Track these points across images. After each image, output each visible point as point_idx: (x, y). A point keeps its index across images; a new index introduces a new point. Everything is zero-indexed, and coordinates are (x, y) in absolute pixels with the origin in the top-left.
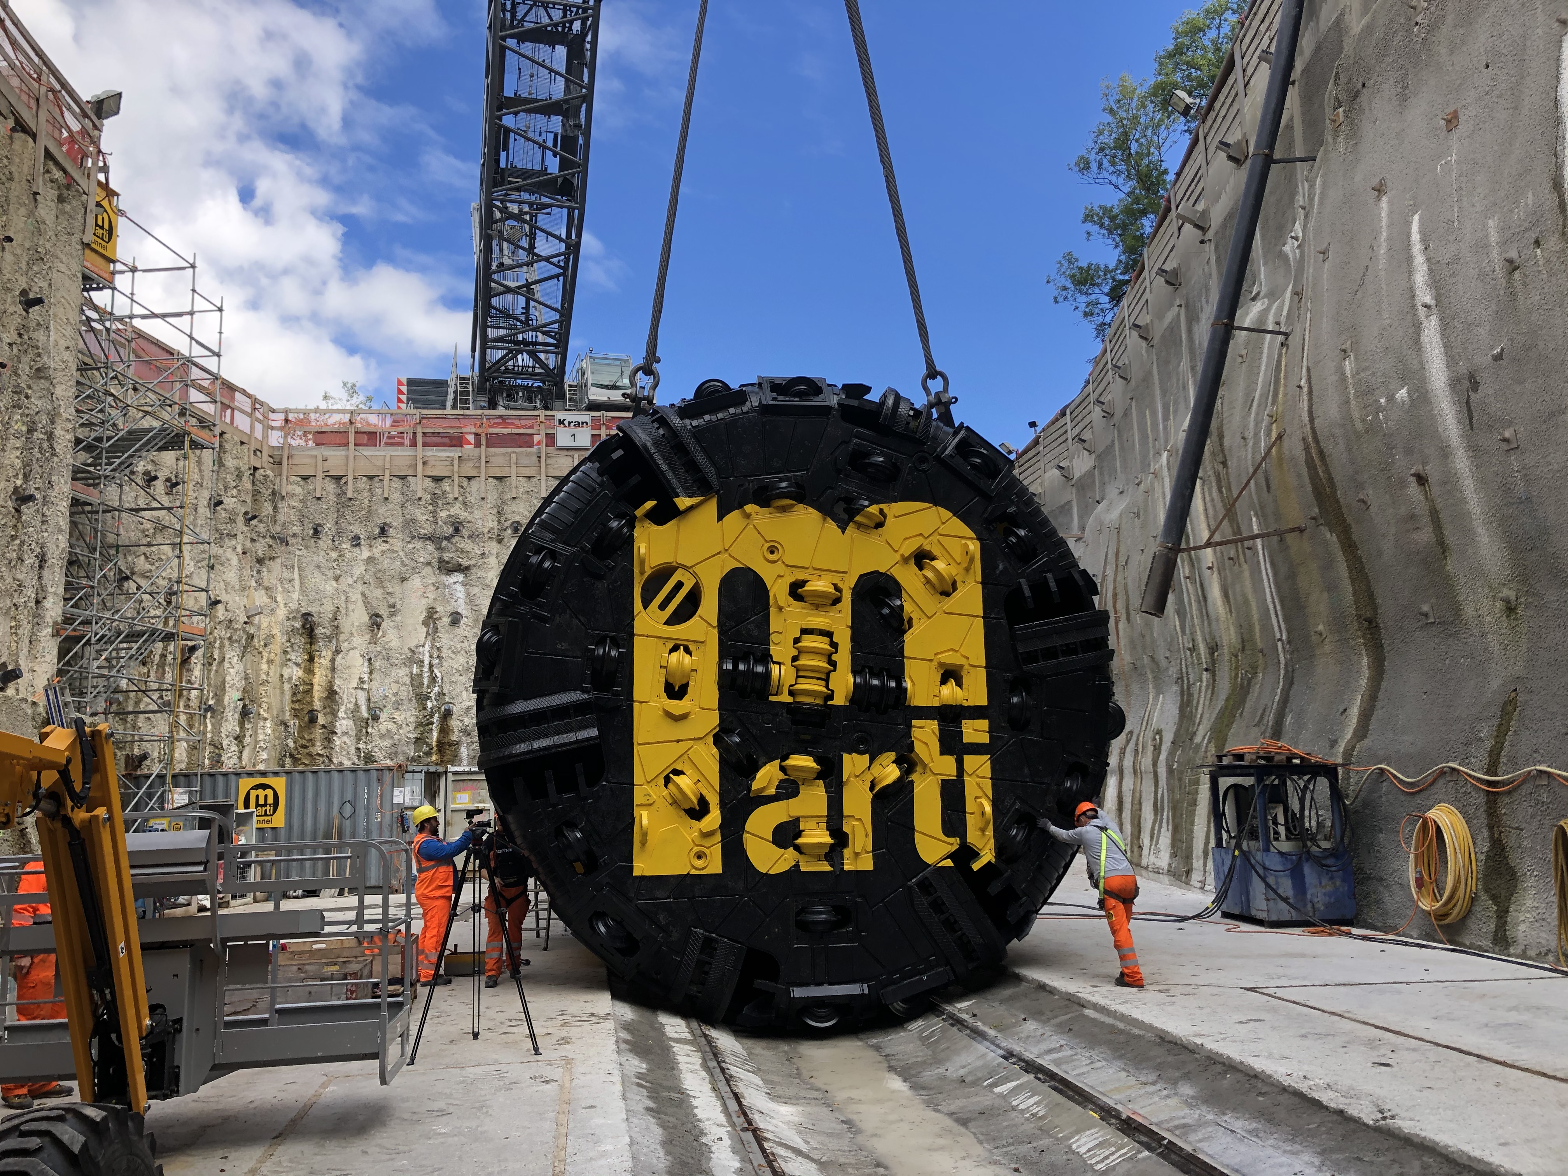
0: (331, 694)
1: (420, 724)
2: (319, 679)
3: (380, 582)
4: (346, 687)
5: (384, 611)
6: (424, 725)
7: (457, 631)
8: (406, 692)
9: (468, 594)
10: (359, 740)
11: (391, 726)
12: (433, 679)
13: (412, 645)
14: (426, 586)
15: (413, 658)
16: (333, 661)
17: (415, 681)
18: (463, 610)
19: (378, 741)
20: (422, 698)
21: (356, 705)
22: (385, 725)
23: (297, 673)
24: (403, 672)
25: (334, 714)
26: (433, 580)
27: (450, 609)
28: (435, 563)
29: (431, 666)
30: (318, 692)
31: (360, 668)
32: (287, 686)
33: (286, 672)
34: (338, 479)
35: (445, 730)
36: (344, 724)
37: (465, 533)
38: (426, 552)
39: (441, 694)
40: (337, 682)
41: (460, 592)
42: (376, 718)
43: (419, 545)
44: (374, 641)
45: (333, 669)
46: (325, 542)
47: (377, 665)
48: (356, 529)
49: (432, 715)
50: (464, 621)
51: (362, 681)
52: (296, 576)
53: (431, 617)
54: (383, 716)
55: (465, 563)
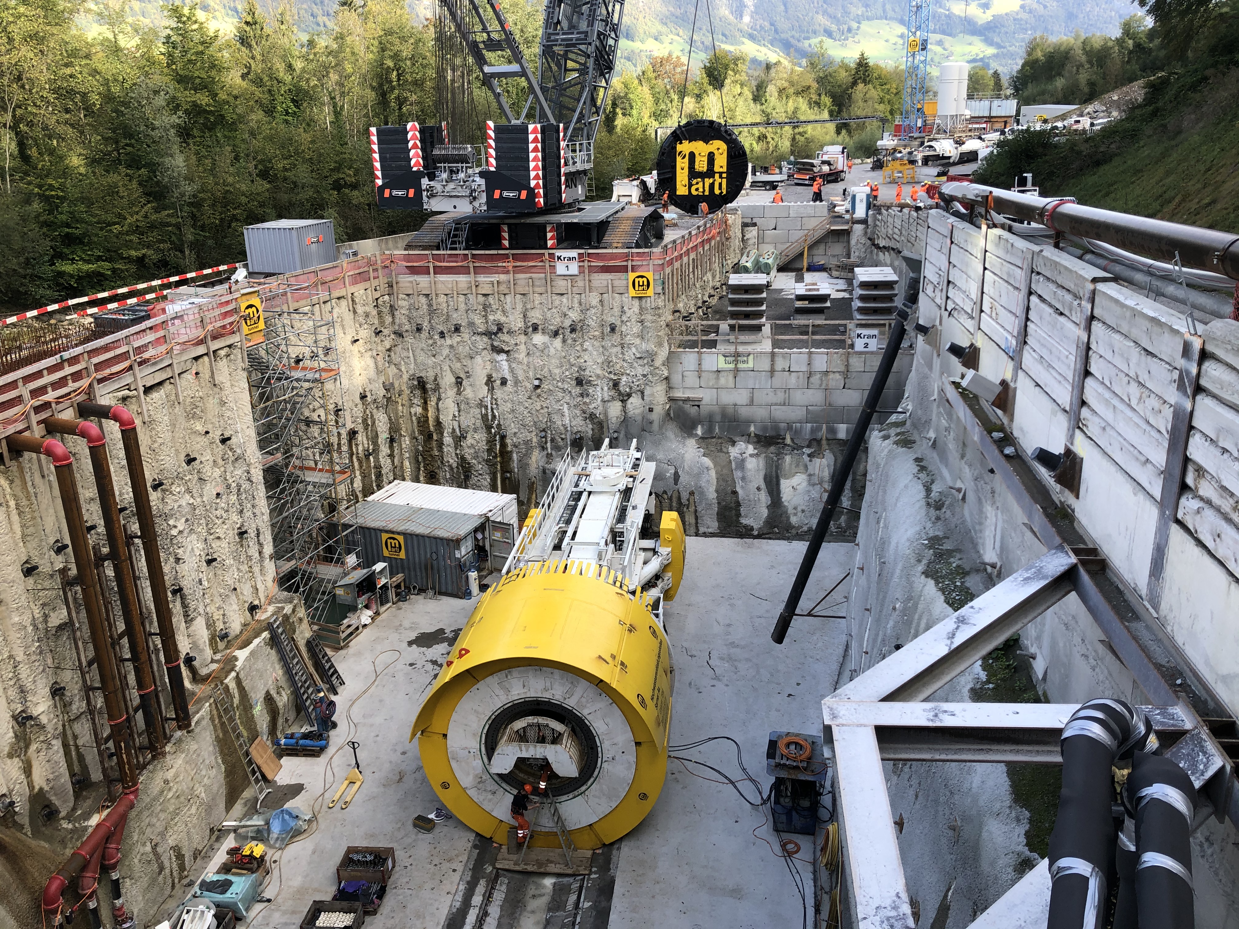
0: (439, 424)
1: (488, 442)
2: (431, 414)
3: (459, 360)
4: (446, 419)
5: (462, 375)
6: (491, 442)
7: (505, 388)
8: (479, 423)
9: (510, 367)
10: (456, 449)
11: (473, 442)
12: (494, 417)
13: (481, 396)
14: (484, 362)
15: (481, 404)
16: (437, 404)
17: (484, 417)
18: (508, 376)
19: (467, 450)
20: (489, 428)
21: (453, 429)
22: (469, 441)
23: (419, 410)
24: (478, 411)
25: (442, 434)
26: (489, 357)
27: (500, 376)
28: (489, 347)
29: (492, 409)
30: (431, 422)
31: (453, 409)
32: (414, 418)
33: (413, 410)
34: (427, 295)
35: (503, 445)
36: (448, 439)
37: (505, 330)
38: (482, 342)
39: (499, 425)
40: (441, 417)
41: (505, 365)
42: (465, 438)
43: (478, 338)
44: (459, 393)
45: (438, 409)
46: (424, 335)
47: (462, 407)
48: (441, 328)
49: (495, 436)
50: (509, 382)
51: (454, 416)
52: (411, 355)
53: (490, 381)
54: (469, 436)
55: (506, 349)
